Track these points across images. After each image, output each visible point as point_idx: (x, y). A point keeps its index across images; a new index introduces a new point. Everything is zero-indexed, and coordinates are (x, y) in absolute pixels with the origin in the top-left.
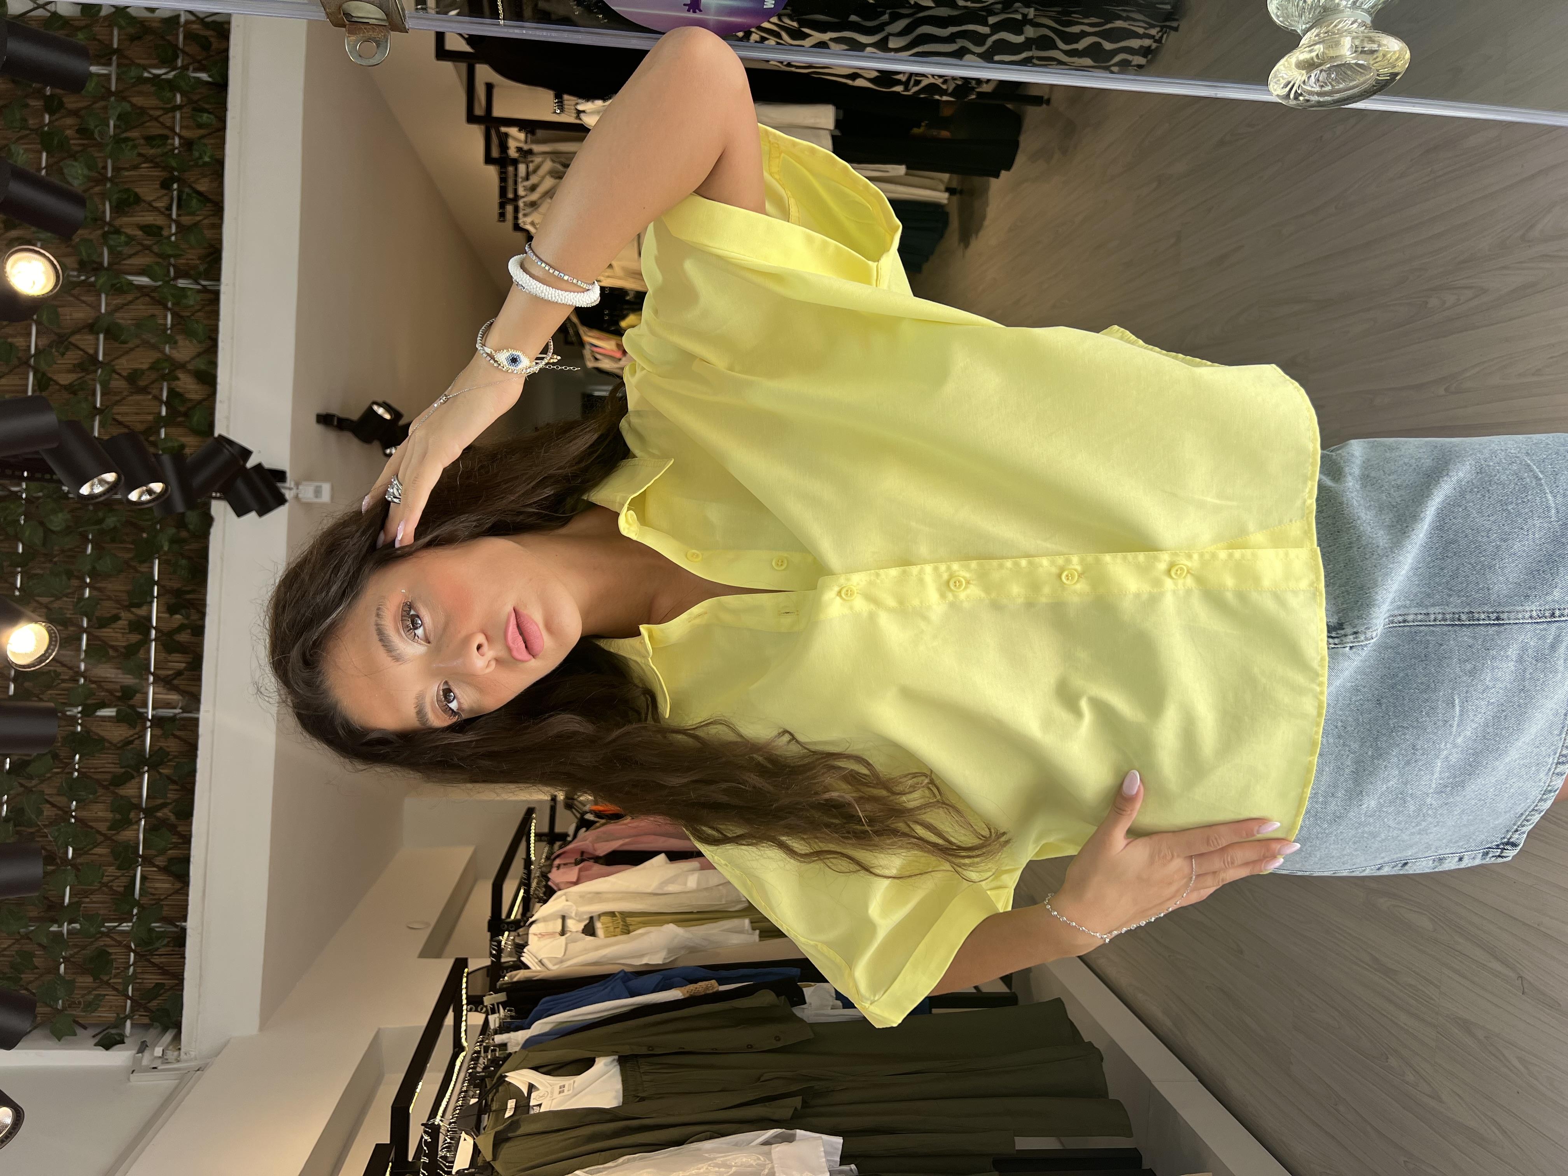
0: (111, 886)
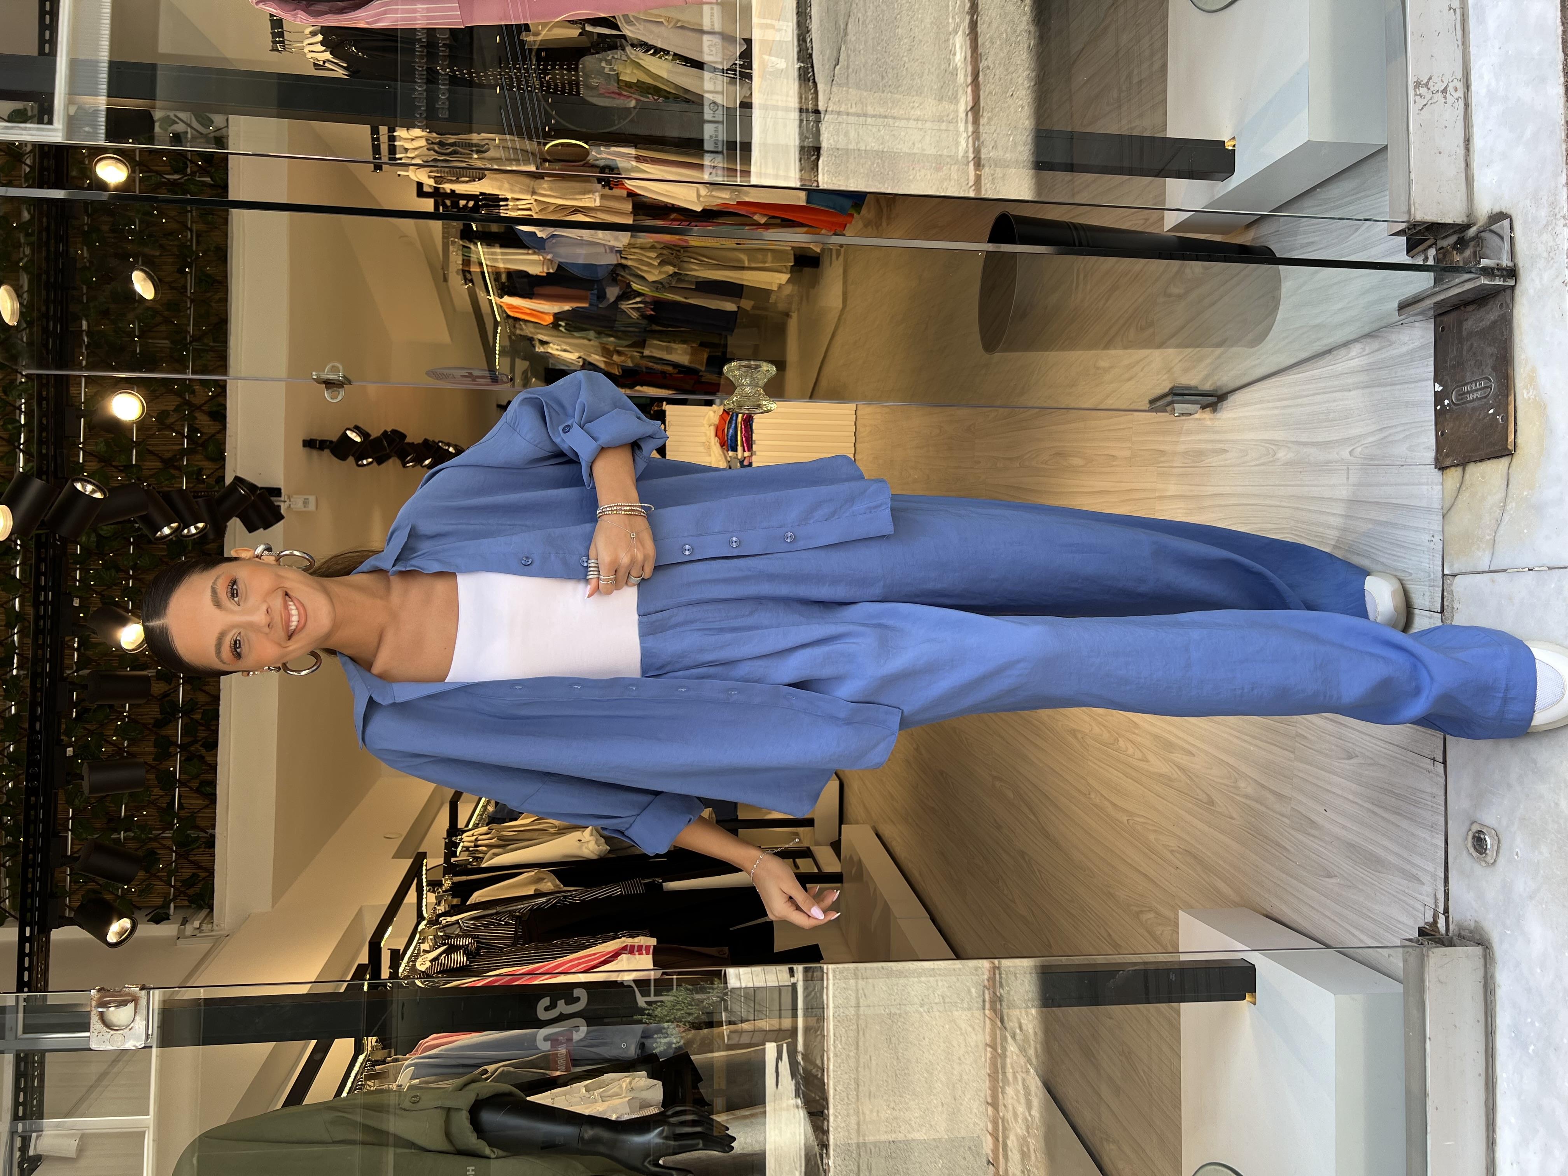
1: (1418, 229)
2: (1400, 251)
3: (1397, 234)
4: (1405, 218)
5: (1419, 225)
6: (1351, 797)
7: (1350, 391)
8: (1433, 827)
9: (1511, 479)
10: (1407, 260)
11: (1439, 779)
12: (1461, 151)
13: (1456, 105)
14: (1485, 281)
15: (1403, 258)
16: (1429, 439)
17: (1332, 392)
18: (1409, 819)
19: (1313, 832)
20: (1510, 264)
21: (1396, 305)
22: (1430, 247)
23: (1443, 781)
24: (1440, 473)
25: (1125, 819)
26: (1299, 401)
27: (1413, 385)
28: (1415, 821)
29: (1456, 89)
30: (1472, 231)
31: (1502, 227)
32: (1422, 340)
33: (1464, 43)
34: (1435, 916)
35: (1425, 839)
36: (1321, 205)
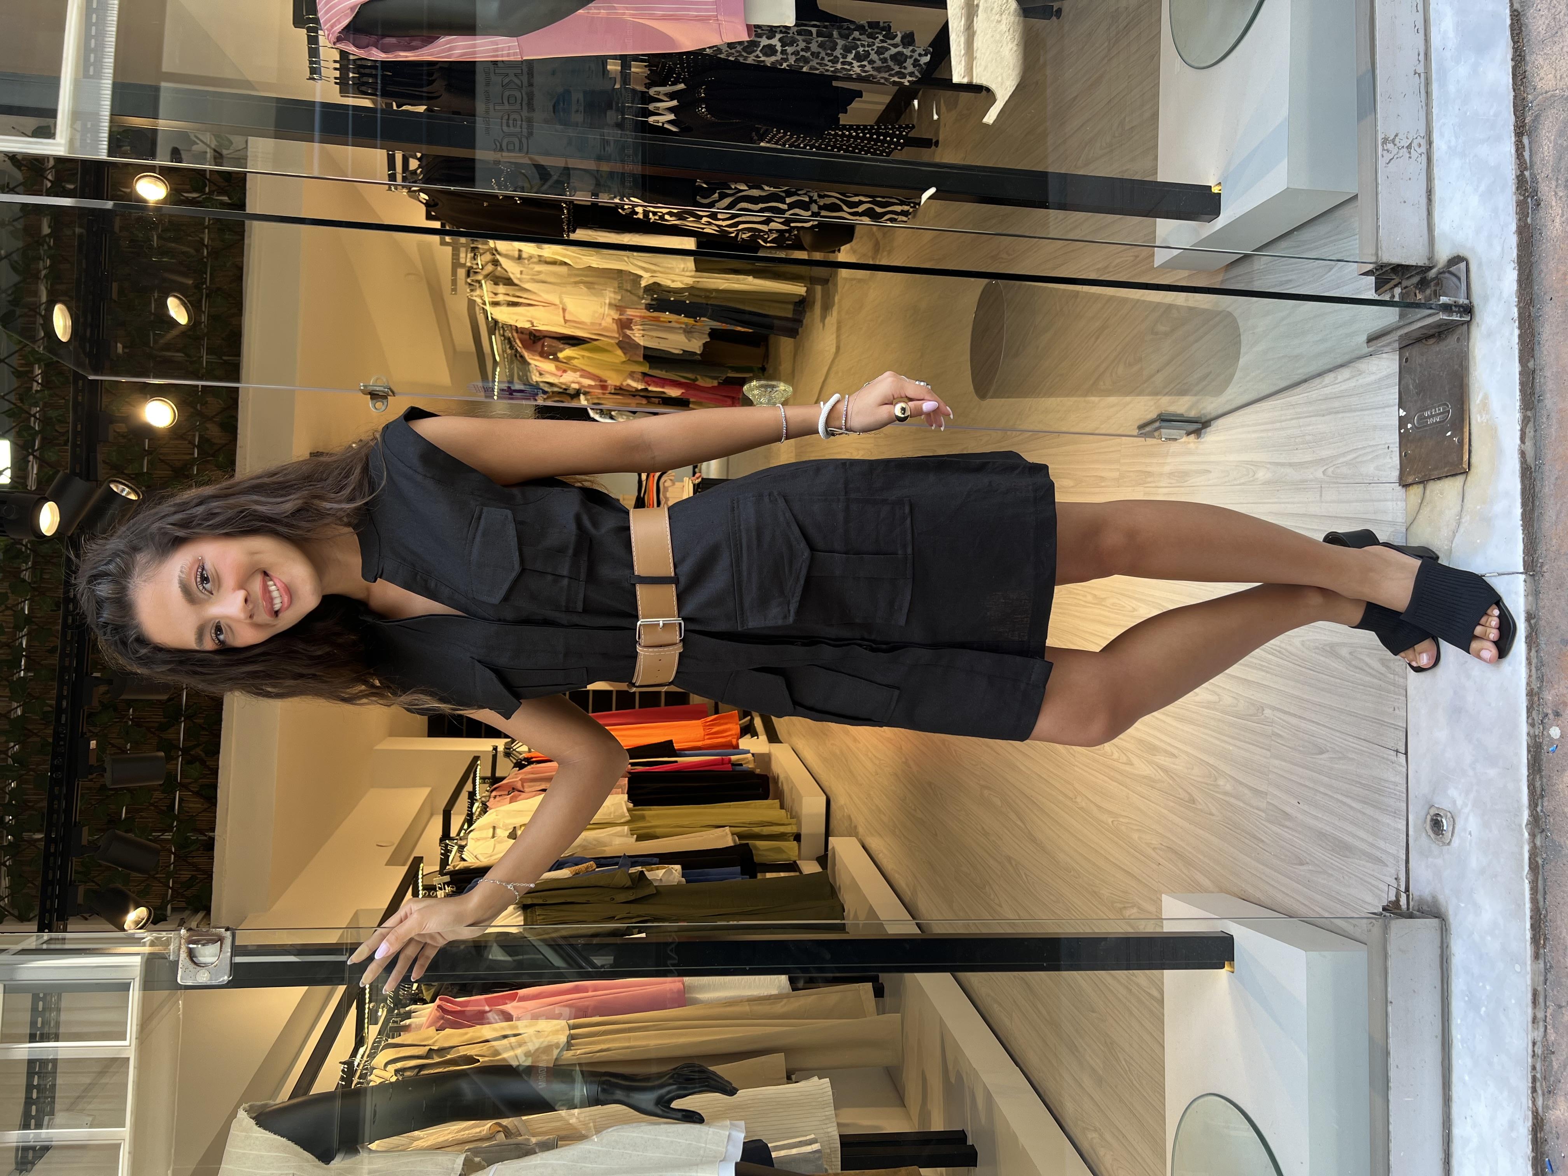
0: (156, 807)
1: (1384, 270)
2: (1370, 289)
3: (1366, 274)
4: (1373, 259)
5: (1385, 266)
6: (1322, 789)
7: (1324, 416)
8: (1395, 813)
9: (1466, 495)
10: (1377, 297)
11: (1401, 768)
12: (1424, 201)
13: (1419, 160)
14: (1443, 316)
15: (1371, 295)
16: (1394, 460)
17: (1306, 417)
18: (1374, 806)
19: (1288, 823)
20: (1467, 302)
21: (1364, 338)
22: (1396, 286)
23: (1404, 770)
24: (1404, 490)
25: (1110, 820)
26: (1278, 425)
27: (1380, 411)
28: (1380, 808)
29: (1420, 145)
30: (1432, 273)
31: (1459, 269)
32: (1388, 370)
33: (1427, 105)
34: (1398, 896)
35: (1388, 824)
36: (1298, 246)
